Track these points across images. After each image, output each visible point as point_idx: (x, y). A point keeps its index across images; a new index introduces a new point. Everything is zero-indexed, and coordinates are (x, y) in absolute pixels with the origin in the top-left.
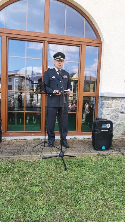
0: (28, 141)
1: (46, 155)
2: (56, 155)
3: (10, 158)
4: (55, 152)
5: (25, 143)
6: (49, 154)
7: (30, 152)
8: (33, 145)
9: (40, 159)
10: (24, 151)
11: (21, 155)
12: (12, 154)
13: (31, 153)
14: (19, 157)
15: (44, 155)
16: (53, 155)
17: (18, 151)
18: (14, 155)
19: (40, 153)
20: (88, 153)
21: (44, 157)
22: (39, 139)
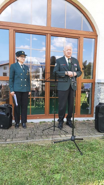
0: (36, 124)
2: (65, 138)
3: (25, 142)
4: (64, 136)
5: (34, 126)
6: (59, 138)
7: (41, 136)
8: (41, 128)
9: (52, 143)
10: (35, 135)
11: (33, 139)
12: (26, 139)
14: (32, 141)
15: (55, 139)
16: (63, 138)
17: (29, 135)
18: (27, 139)
19: (51, 137)
20: (94, 136)
21: (55, 141)
22: (45, 122)
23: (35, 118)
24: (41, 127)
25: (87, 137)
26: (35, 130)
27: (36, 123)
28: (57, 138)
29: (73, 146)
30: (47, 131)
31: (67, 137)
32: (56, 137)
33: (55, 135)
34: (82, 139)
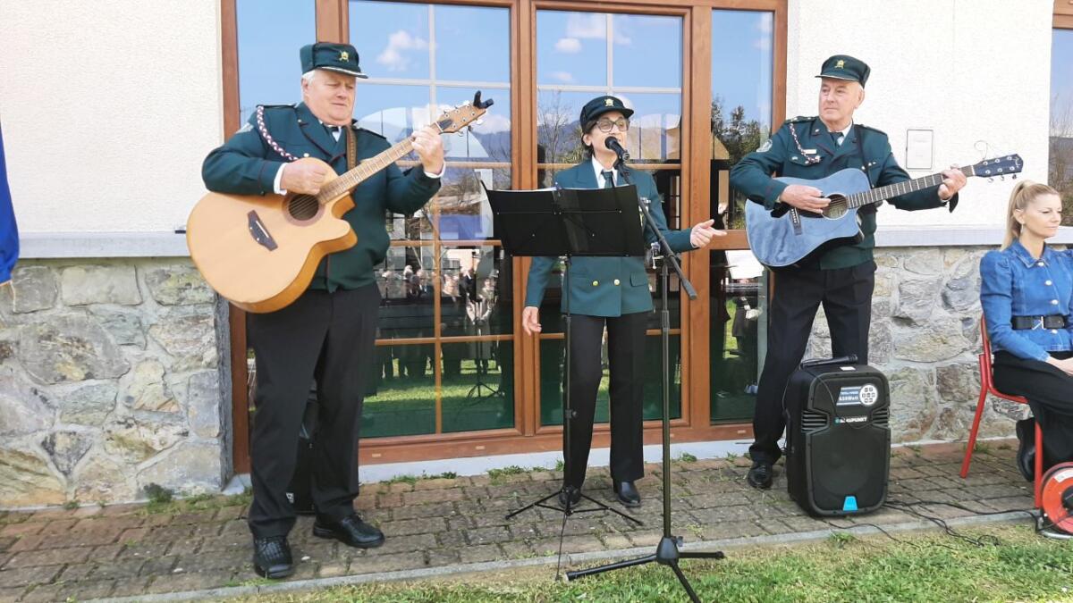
0: (468, 483)
1: (582, 557)
2: (629, 554)
3: (414, 579)
4: (622, 541)
5: (458, 496)
6: (593, 553)
7: (499, 545)
8: (499, 503)
9: (558, 578)
10: (468, 542)
11: (459, 560)
12: (420, 562)
13: (506, 547)
14: (455, 573)
15: (575, 557)
16: (615, 553)
17: (438, 540)
18: (427, 563)
19: (551, 549)
20: (782, 538)
21: (575, 569)
22: (518, 471)
23: (464, 449)
24: (497, 498)
25: (742, 542)
26: (464, 513)
27: (470, 478)
28: (582, 552)
29: (671, 590)
30: (531, 516)
31: (635, 546)
32: (582, 547)
33: (577, 539)
34: (719, 556)
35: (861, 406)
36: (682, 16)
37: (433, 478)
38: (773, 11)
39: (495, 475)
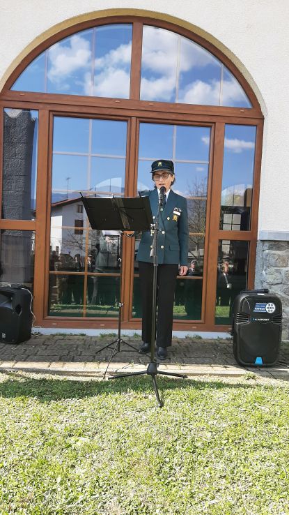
0: (89, 339)
5: (82, 343)
7: (85, 363)
12: (46, 366)
23: (94, 325)
24: (98, 345)
26: (79, 350)
27: (91, 337)
35: (267, 313)
36: (211, 127)
37: (75, 335)
38: (256, 126)
39: (103, 336)
